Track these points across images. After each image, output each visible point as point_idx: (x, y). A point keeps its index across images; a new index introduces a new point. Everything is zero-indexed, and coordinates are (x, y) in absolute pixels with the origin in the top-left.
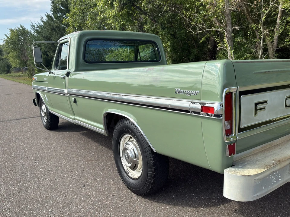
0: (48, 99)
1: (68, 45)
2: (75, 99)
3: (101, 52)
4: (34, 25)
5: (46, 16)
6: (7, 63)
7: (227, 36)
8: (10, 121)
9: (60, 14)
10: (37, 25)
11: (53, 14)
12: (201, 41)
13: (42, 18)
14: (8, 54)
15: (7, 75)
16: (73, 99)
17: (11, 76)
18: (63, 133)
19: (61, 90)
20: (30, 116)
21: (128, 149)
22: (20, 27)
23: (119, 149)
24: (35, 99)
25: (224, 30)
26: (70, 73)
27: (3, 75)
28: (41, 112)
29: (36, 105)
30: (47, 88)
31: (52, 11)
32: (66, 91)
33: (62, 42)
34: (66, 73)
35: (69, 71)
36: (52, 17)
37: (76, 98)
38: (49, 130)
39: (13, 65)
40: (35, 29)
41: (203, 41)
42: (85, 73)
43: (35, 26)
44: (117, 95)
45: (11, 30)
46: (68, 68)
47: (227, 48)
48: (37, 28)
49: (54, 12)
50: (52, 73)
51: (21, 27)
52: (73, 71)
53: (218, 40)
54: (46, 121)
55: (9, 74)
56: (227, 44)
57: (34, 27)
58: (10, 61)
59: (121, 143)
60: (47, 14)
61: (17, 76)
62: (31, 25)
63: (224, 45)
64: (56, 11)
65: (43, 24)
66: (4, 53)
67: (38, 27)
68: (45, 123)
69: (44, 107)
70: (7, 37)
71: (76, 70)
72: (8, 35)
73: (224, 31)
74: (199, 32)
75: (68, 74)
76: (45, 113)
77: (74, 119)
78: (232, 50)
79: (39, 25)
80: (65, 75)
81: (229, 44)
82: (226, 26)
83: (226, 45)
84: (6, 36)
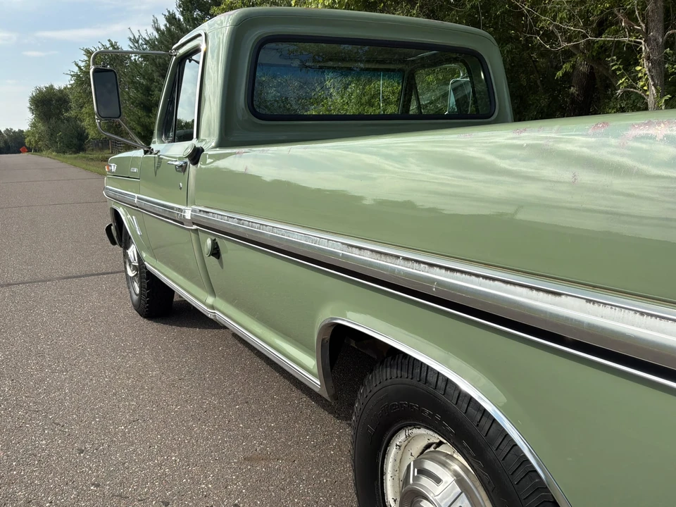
0: (141, 230)
1: (198, 62)
2: (214, 243)
3: (291, 106)
4: (137, 37)
5: (166, 18)
6: (78, 127)
7: (649, 57)
8: (49, 281)
9: (199, 13)
10: (145, 39)
11: (182, 13)
12: (560, 74)
13: (156, 21)
14: (82, 107)
15: (76, 156)
16: (209, 242)
17: (85, 157)
18: (185, 329)
19: (172, 208)
20: (104, 268)
21: (426, 498)
22: (108, 45)
23: (383, 474)
24: (111, 225)
25: (641, 39)
26: (203, 150)
27: (67, 156)
28: (125, 263)
29: (113, 243)
30: (138, 198)
31: (180, 7)
32: (188, 215)
33: (182, 51)
34: (190, 151)
35: (198, 145)
36: (179, 20)
37: (217, 240)
38: (145, 317)
39: (92, 133)
40: (139, 47)
41: (566, 74)
42: (252, 153)
43: (140, 41)
44: (398, 257)
45: (88, 53)
46: (198, 137)
47: (646, 91)
48: (145, 46)
49: (184, 9)
50: (151, 153)
51: (111, 44)
52: (213, 144)
53: (619, 69)
54: (138, 290)
55: (81, 154)
56: (647, 79)
57: (137, 42)
58: (85, 124)
59: (393, 452)
60: (167, 14)
61: (97, 159)
62: (130, 39)
63: (637, 84)
64: (188, 6)
65: (157, 37)
66: (73, 105)
67: (147, 42)
68: (135, 298)
69: (132, 251)
70: (79, 67)
71: (222, 143)
72: (82, 64)
73: (641, 43)
74: (565, 44)
75: (196, 155)
76: (135, 268)
77: (212, 307)
78: (662, 97)
79: (147, 39)
80: (187, 160)
81: (653, 80)
82: (647, 29)
83: (642, 83)
84: (77, 65)
